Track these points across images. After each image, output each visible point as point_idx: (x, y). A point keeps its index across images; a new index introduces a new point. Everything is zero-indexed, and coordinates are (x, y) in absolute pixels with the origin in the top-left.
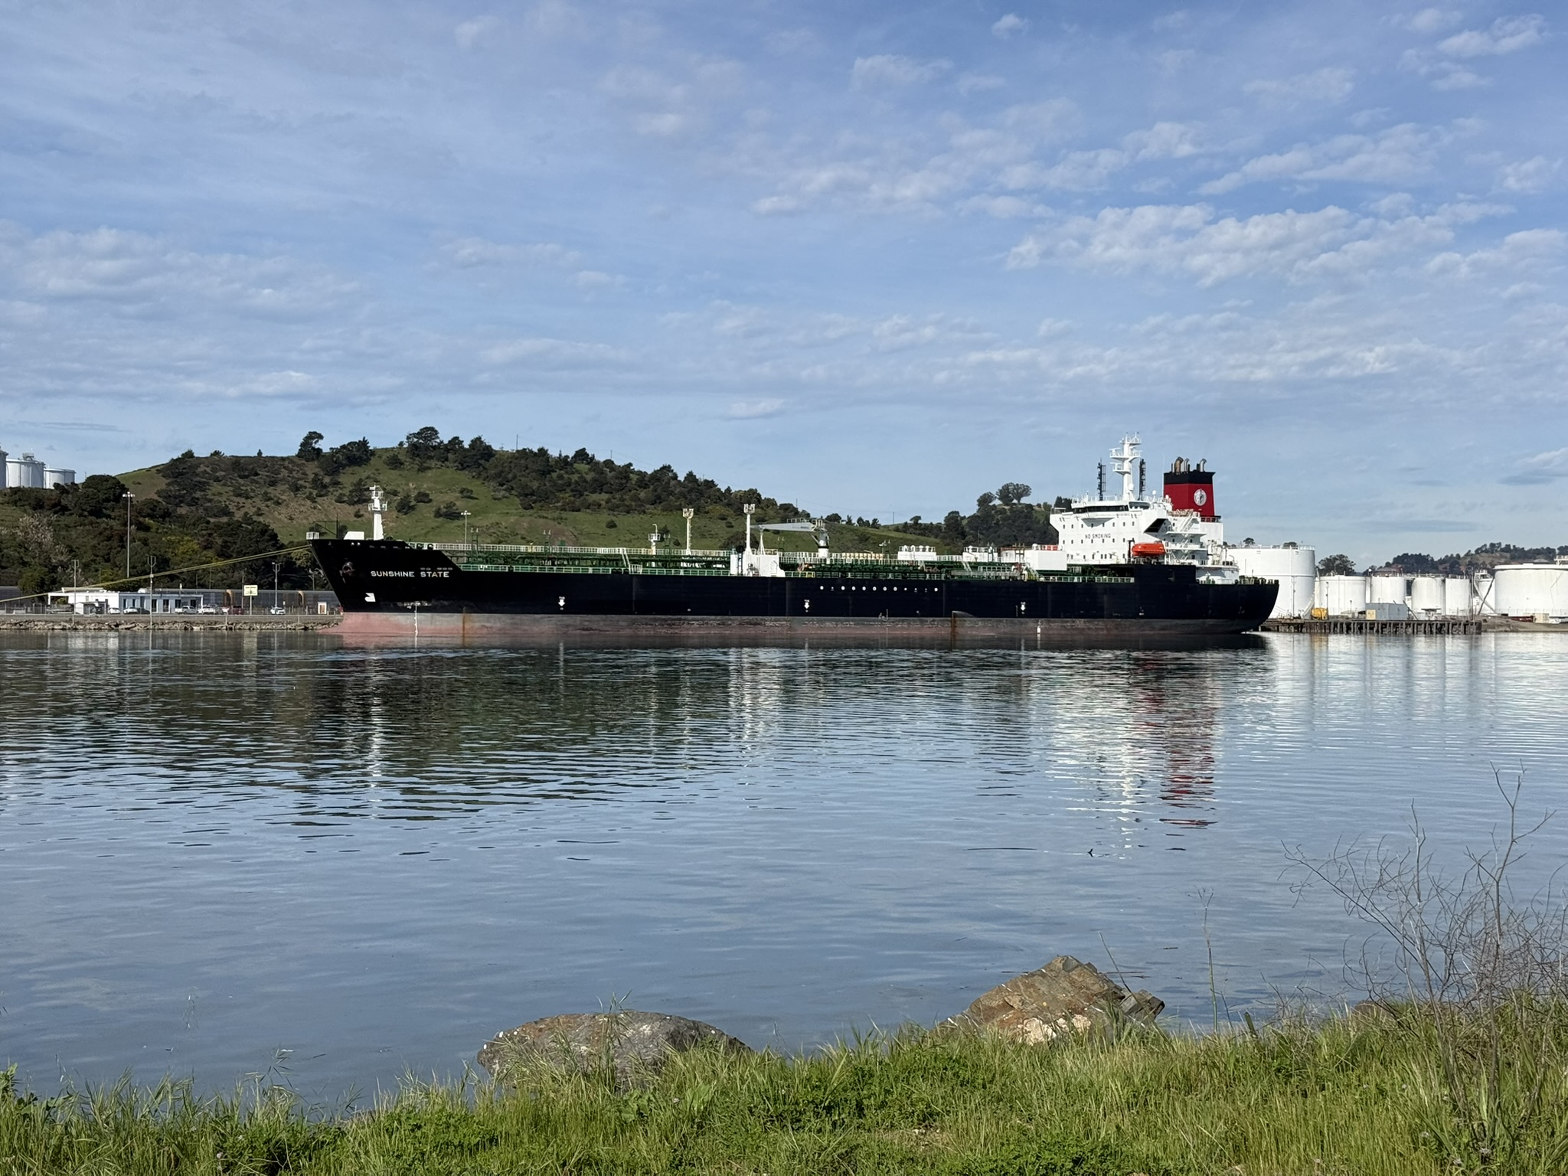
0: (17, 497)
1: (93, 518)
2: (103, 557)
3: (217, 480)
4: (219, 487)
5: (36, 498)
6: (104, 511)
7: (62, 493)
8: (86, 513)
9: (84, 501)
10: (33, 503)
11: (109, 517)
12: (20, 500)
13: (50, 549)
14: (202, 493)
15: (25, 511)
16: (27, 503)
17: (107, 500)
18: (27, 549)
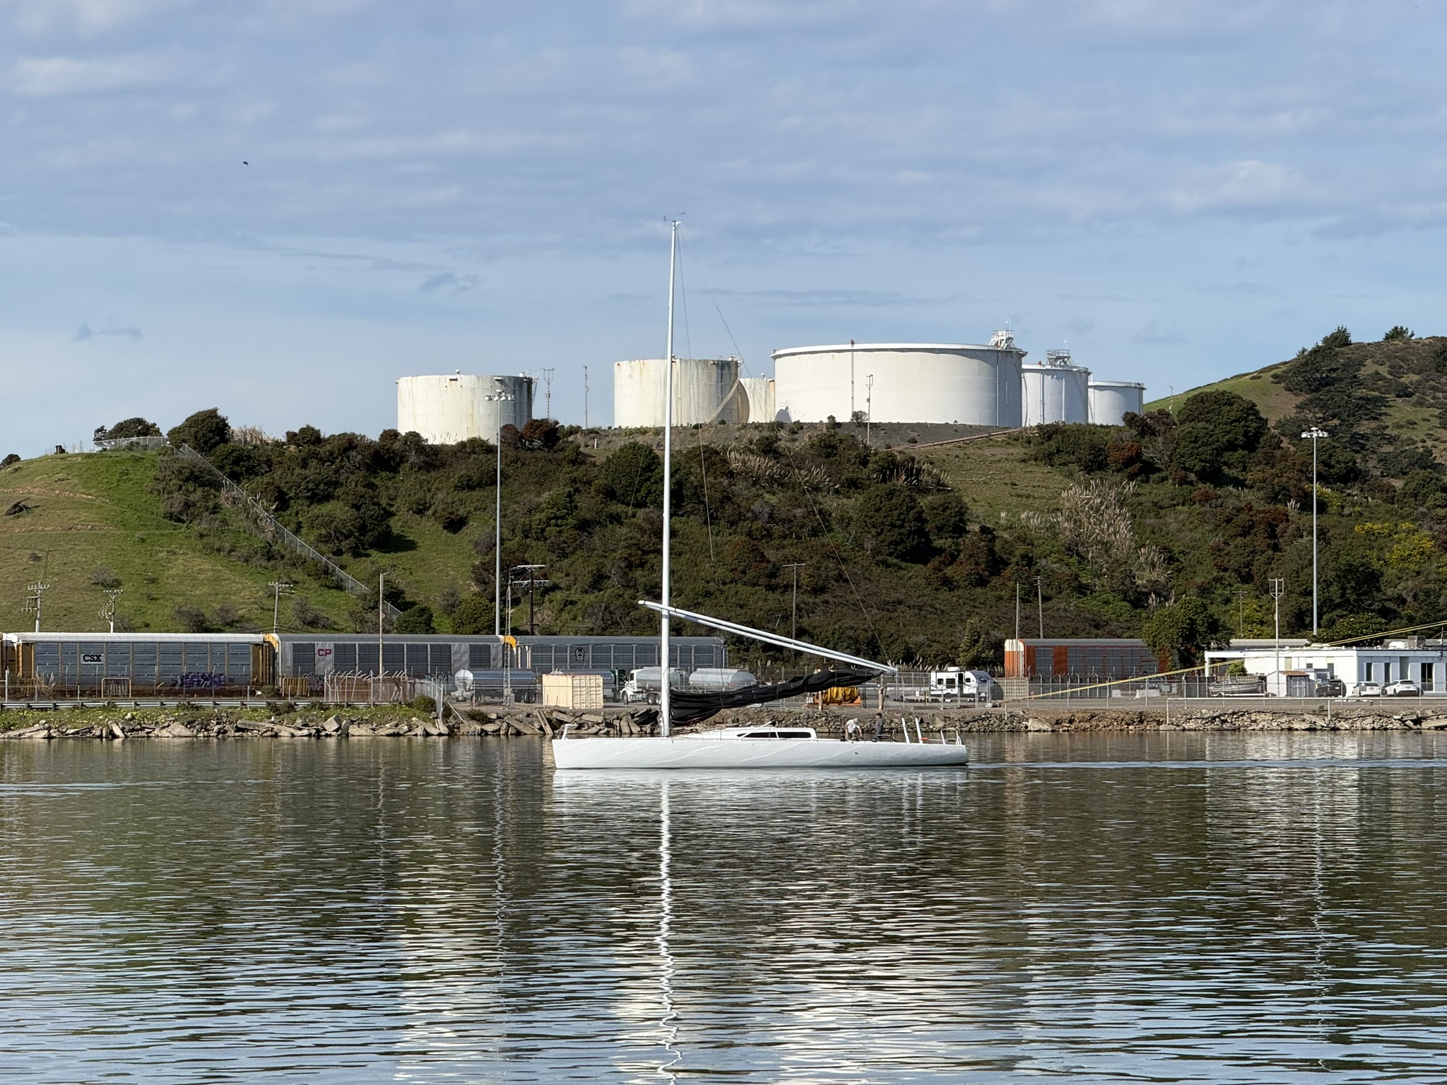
0: (1053, 444)
1: (1208, 487)
2: (1237, 571)
3: (1405, 393)
4: (1410, 409)
5: (1093, 447)
6: (1225, 470)
7: (1142, 434)
8: (1192, 476)
9: (1187, 451)
10: (1086, 456)
11: (1240, 483)
12: (1058, 451)
13: (1128, 557)
14: (1374, 424)
15: (1070, 475)
16: (1073, 458)
17: (1232, 446)
18: (1082, 559)
